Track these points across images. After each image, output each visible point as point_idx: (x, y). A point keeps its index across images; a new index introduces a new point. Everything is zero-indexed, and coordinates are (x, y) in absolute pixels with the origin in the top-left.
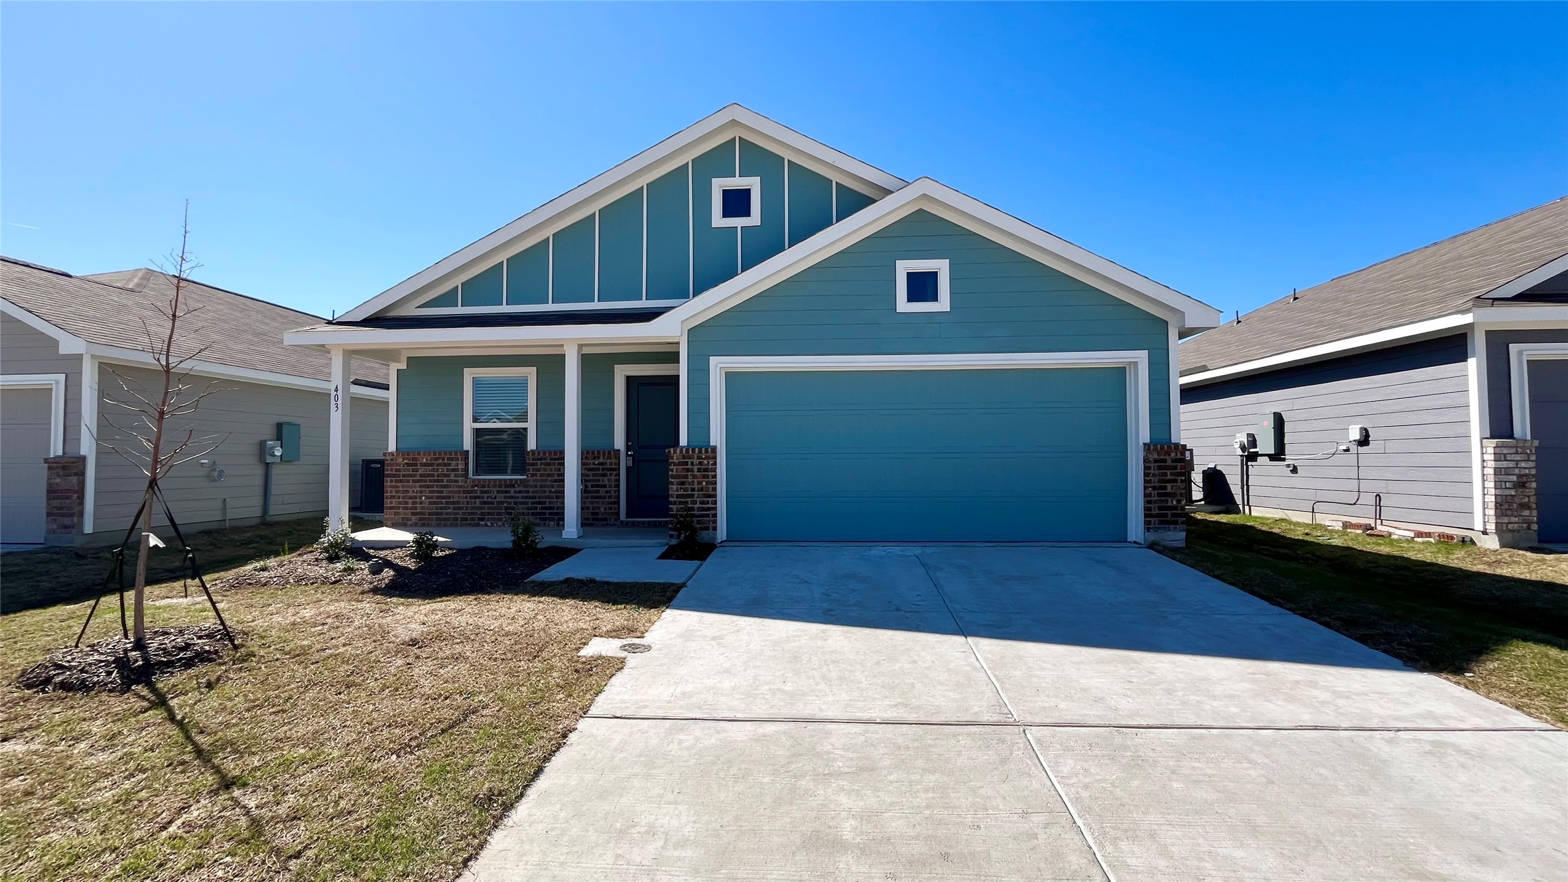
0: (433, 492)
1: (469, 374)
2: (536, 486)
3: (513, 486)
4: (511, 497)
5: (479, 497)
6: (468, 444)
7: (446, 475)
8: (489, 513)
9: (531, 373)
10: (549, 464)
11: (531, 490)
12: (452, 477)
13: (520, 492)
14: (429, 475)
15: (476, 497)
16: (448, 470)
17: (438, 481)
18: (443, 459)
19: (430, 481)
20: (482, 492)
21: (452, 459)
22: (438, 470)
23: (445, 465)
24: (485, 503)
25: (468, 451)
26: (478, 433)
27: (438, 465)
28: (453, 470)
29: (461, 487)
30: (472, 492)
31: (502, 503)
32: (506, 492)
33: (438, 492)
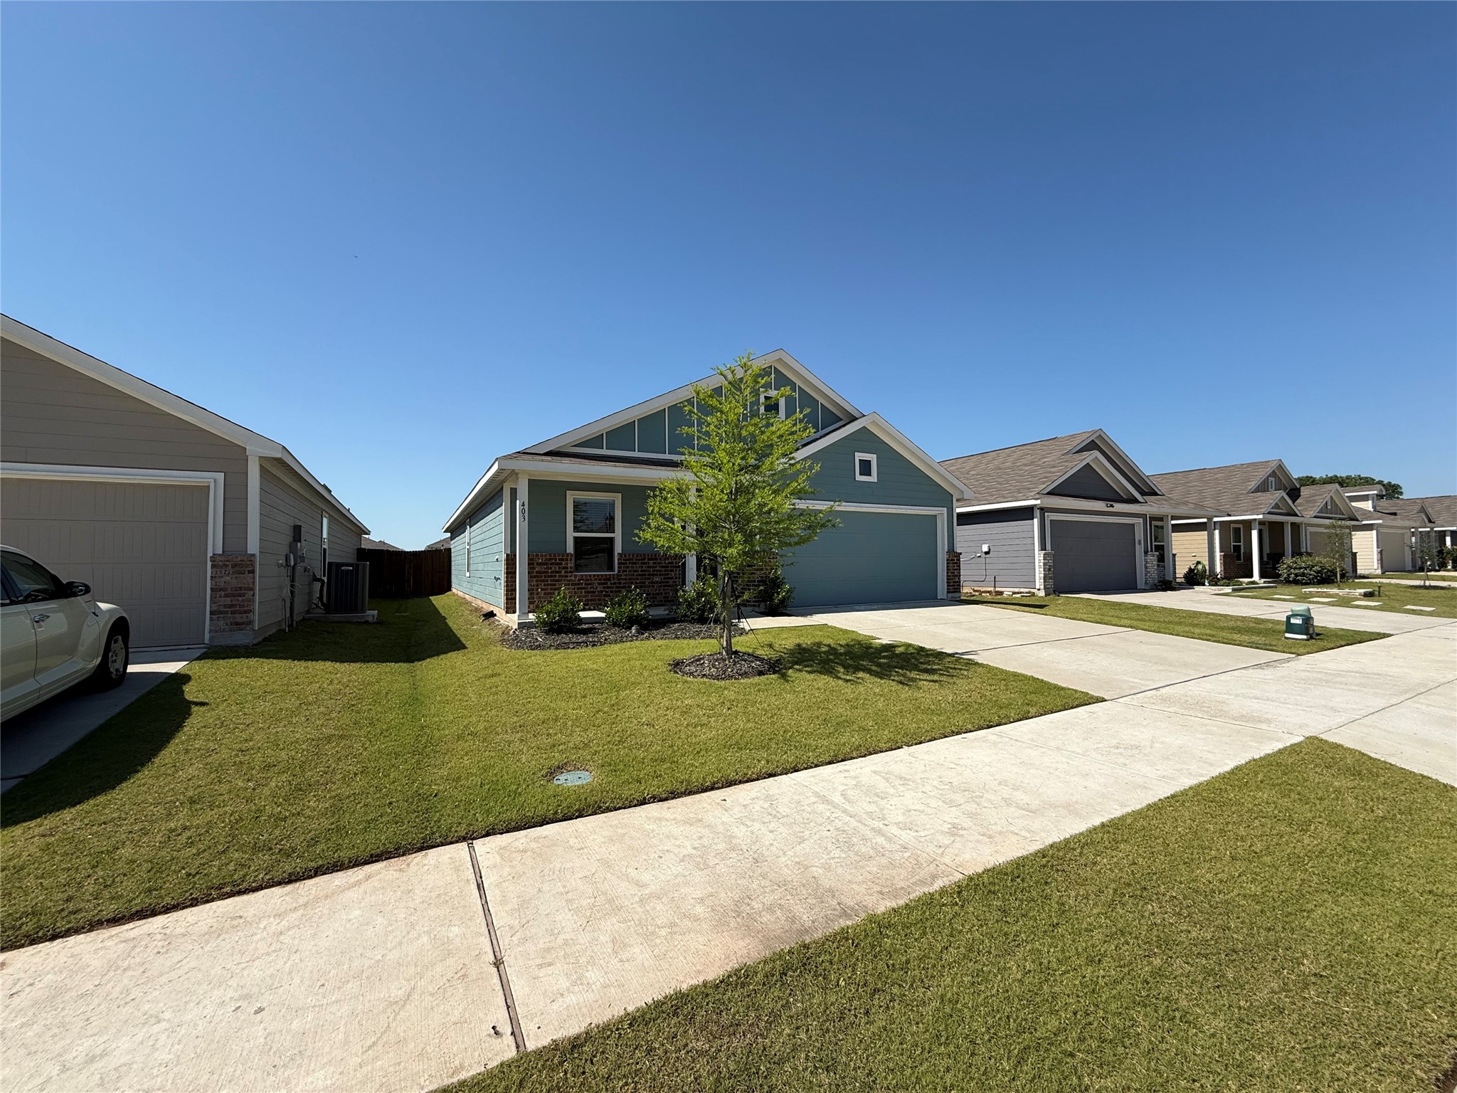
2: (626, 579)
4: (608, 588)
6: (570, 548)
7: (558, 572)
8: (592, 600)
9: (617, 498)
10: (635, 563)
11: (623, 582)
12: (563, 573)
13: (615, 583)
14: (544, 572)
15: (582, 588)
16: (559, 568)
17: (552, 576)
18: (556, 560)
19: (545, 577)
20: (586, 584)
21: (563, 560)
22: (551, 568)
23: (557, 564)
24: (588, 592)
25: (571, 554)
27: (552, 564)
28: (564, 568)
29: (570, 580)
31: (602, 592)
32: (604, 584)
33: (551, 585)
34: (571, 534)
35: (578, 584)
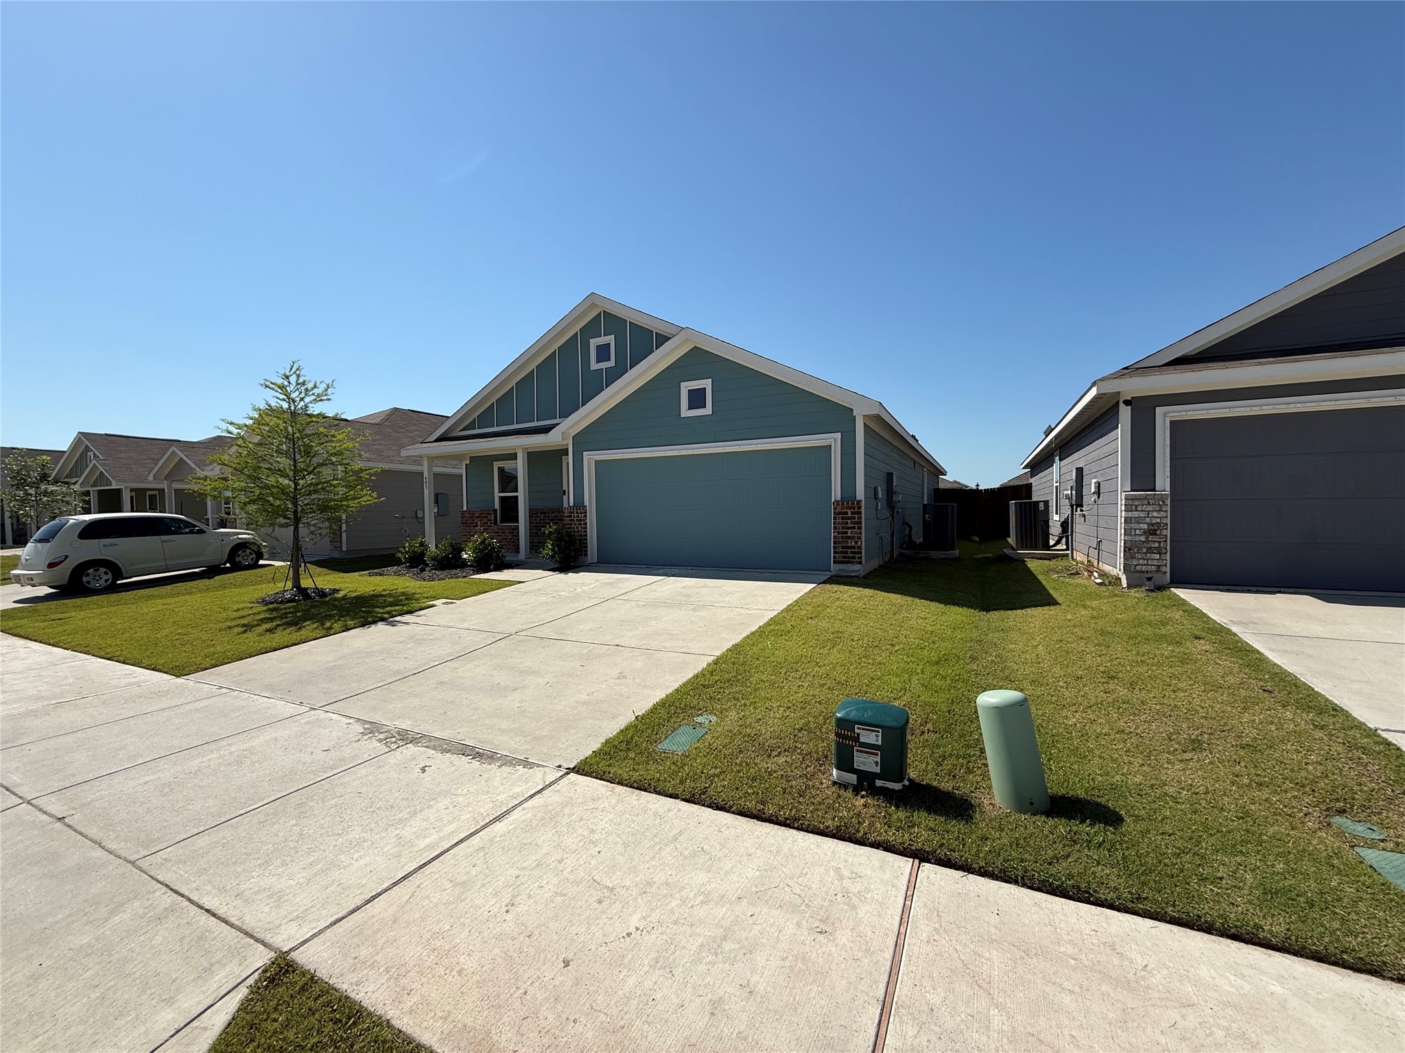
1: (496, 465)
3: (515, 529)
4: (514, 536)
5: (501, 536)
6: (497, 505)
7: (486, 523)
12: (489, 524)
17: (483, 526)
18: (487, 514)
19: (480, 526)
20: (502, 533)
21: (490, 514)
22: (483, 520)
23: (486, 517)
24: (504, 539)
25: (497, 509)
26: (502, 498)
27: (483, 517)
28: (489, 520)
29: (492, 529)
31: (511, 539)
32: (512, 533)
34: (497, 494)
35: (497, 533)
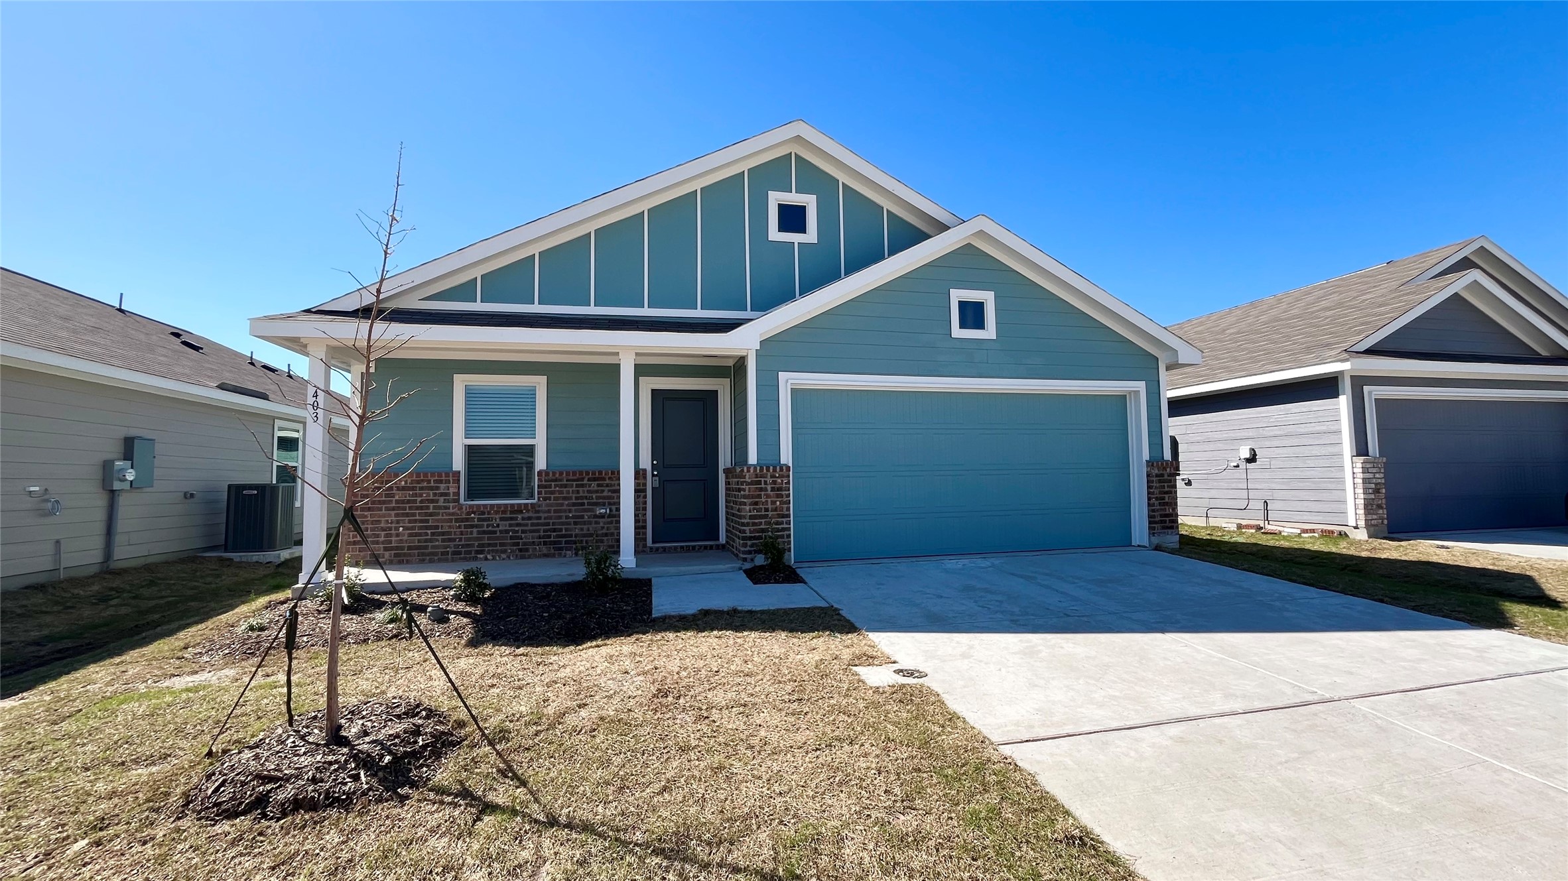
0: (415, 521)
1: (460, 382)
2: (549, 511)
3: (521, 512)
4: (518, 525)
5: (477, 526)
6: (459, 462)
7: (432, 501)
8: (489, 545)
9: (540, 383)
10: (566, 486)
11: (543, 515)
12: (441, 504)
13: (529, 518)
14: (409, 502)
15: (472, 526)
16: (435, 494)
17: (421, 508)
18: (429, 482)
19: (410, 508)
20: (479, 520)
21: (441, 482)
22: (421, 495)
23: (431, 488)
24: (484, 532)
25: (459, 472)
26: (470, 450)
27: (421, 489)
28: (442, 495)
29: (453, 514)
30: (467, 520)
31: (507, 532)
32: (512, 519)
33: (421, 521)
34: (460, 441)
